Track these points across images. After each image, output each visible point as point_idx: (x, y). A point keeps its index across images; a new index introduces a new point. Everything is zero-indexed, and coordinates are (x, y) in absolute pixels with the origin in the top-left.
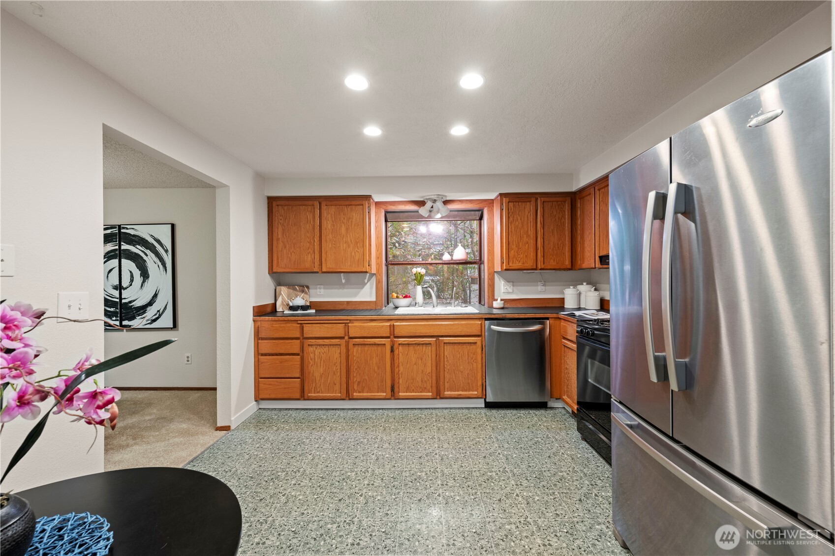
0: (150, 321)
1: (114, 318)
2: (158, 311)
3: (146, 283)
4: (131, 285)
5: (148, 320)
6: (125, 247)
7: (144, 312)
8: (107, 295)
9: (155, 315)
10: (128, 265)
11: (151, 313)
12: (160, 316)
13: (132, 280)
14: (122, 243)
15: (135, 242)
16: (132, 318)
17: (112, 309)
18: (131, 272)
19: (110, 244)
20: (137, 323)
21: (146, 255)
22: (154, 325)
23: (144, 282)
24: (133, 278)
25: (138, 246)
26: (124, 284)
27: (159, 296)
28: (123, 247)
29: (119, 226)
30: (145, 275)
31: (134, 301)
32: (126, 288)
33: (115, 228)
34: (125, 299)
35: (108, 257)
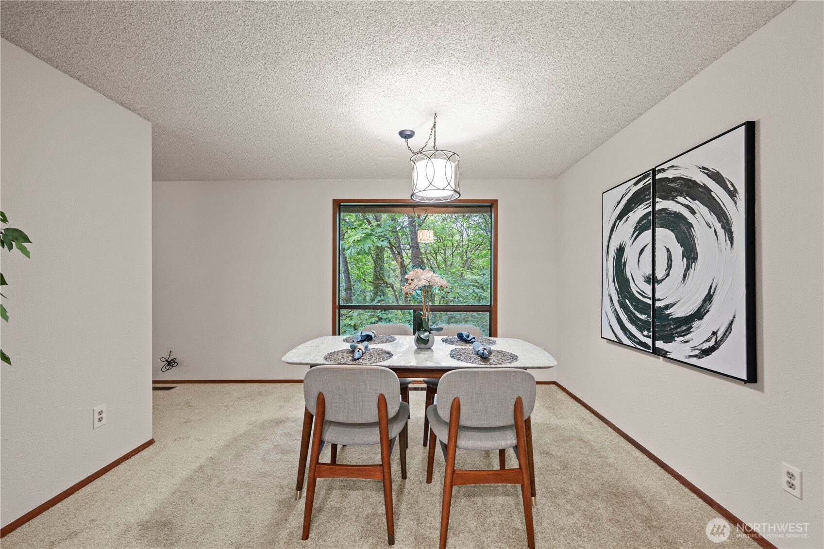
0: (697, 352)
1: (645, 333)
2: (714, 333)
3: (691, 271)
4: (668, 275)
5: (694, 348)
6: (661, 204)
7: (688, 331)
8: (637, 292)
9: (708, 340)
10: (666, 237)
11: (700, 333)
12: (717, 345)
13: (669, 267)
14: (657, 200)
15: (676, 190)
16: (669, 339)
18: (668, 250)
19: (642, 206)
20: (677, 348)
21: (693, 212)
22: (704, 362)
23: (688, 268)
24: (671, 261)
25: (679, 199)
26: (659, 275)
27: (715, 299)
28: (658, 207)
29: (654, 170)
30: (691, 255)
31: (672, 305)
32: (661, 281)
33: (648, 175)
34: (659, 300)
35: (640, 228)
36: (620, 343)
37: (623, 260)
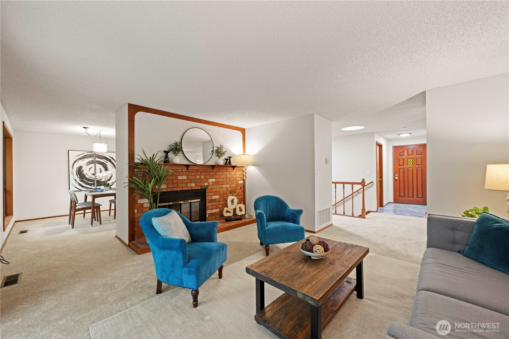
1: (93, 186)
2: (112, 182)
3: (107, 172)
4: (100, 173)
8: (89, 177)
9: (111, 184)
10: (99, 166)
12: (113, 184)
14: (96, 158)
15: (102, 158)
17: (92, 183)
19: (90, 158)
21: (107, 163)
24: (101, 171)
25: (103, 159)
27: (112, 177)
28: (96, 160)
30: (106, 169)
32: (98, 175)
33: (92, 152)
34: (98, 178)
35: (89, 163)
36: (81, 190)
37: (82, 170)
